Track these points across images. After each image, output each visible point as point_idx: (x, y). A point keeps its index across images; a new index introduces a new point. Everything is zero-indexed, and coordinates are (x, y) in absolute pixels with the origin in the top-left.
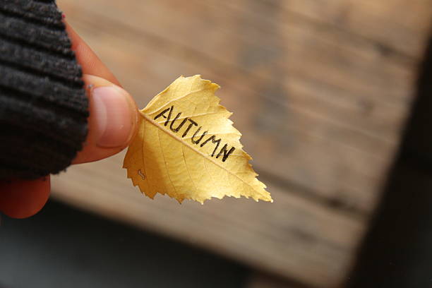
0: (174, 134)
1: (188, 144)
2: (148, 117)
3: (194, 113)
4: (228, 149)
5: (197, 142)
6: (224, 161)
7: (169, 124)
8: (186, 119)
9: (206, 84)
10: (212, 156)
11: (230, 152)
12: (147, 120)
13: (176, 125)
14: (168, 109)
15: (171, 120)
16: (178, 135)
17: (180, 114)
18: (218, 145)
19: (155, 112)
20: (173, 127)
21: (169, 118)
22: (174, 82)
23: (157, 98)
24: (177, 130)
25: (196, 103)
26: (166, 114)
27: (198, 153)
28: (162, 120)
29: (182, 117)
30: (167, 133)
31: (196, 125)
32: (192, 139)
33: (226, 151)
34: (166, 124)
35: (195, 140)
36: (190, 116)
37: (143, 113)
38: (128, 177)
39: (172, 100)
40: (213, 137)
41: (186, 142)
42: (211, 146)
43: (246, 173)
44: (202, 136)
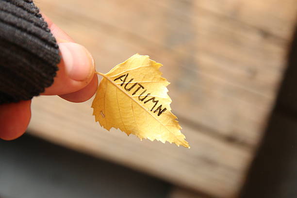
0: (127, 92)
1: (136, 100)
2: (110, 79)
3: (143, 80)
4: (162, 108)
5: (142, 100)
6: (159, 115)
7: (124, 85)
8: (136, 84)
9: (151, 63)
10: (151, 111)
11: (163, 111)
12: (110, 82)
13: (128, 87)
14: (125, 75)
15: (126, 83)
16: (130, 93)
17: (132, 79)
18: (156, 104)
19: (115, 76)
20: (126, 88)
21: (124, 81)
22: (129, 59)
23: (117, 67)
24: (129, 90)
25: (145, 74)
26: (123, 79)
27: (141, 107)
28: (119, 82)
29: (133, 82)
30: (121, 91)
31: (143, 88)
32: (139, 97)
33: (160, 110)
34: (122, 85)
35: (141, 98)
36: (139, 82)
37: (106, 76)
38: (93, 115)
39: (128, 70)
40: (153, 98)
41: (134, 99)
42: (151, 104)
43: (173, 126)
44: (146, 96)
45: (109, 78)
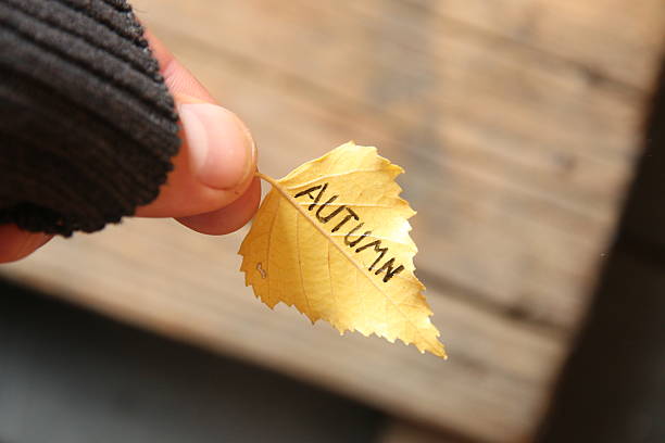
0: (321, 225)
1: (339, 245)
2: (286, 192)
3: (357, 200)
4: (395, 266)
5: (352, 245)
6: (385, 281)
7: (315, 209)
8: (342, 207)
9: (383, 163)
10: (370, 269)
11: (396, 271)
12: (285, 196)
13: (325, 213)
14: (319, 187)
15: (320, 204)
16: (327, 228)
17: (335, 197)
18: (381, 256)
19: (295, 187)
20: (320, 215)
21: (317, 200)
22: (333, 152)
23: (305, 167)
24: (326, 220)
25: (362, 186)
26: (315, 194)
27: (349, 259)
28: (306, 201)
29: (337, 204)
30: (309, 220)
31: (357, 218)
32: (346, 238)
33: (390, 268)
34: (311, 208)
35: (351, 240)
36: (348, 204)
37: (279, 186)
38: (241, 270)
39: (326, 176)
40: (377, 243)
41: (335, 241)
42: (371, 255)
43: (414, 307)
44: (362, 237)
45: (284, 189)
